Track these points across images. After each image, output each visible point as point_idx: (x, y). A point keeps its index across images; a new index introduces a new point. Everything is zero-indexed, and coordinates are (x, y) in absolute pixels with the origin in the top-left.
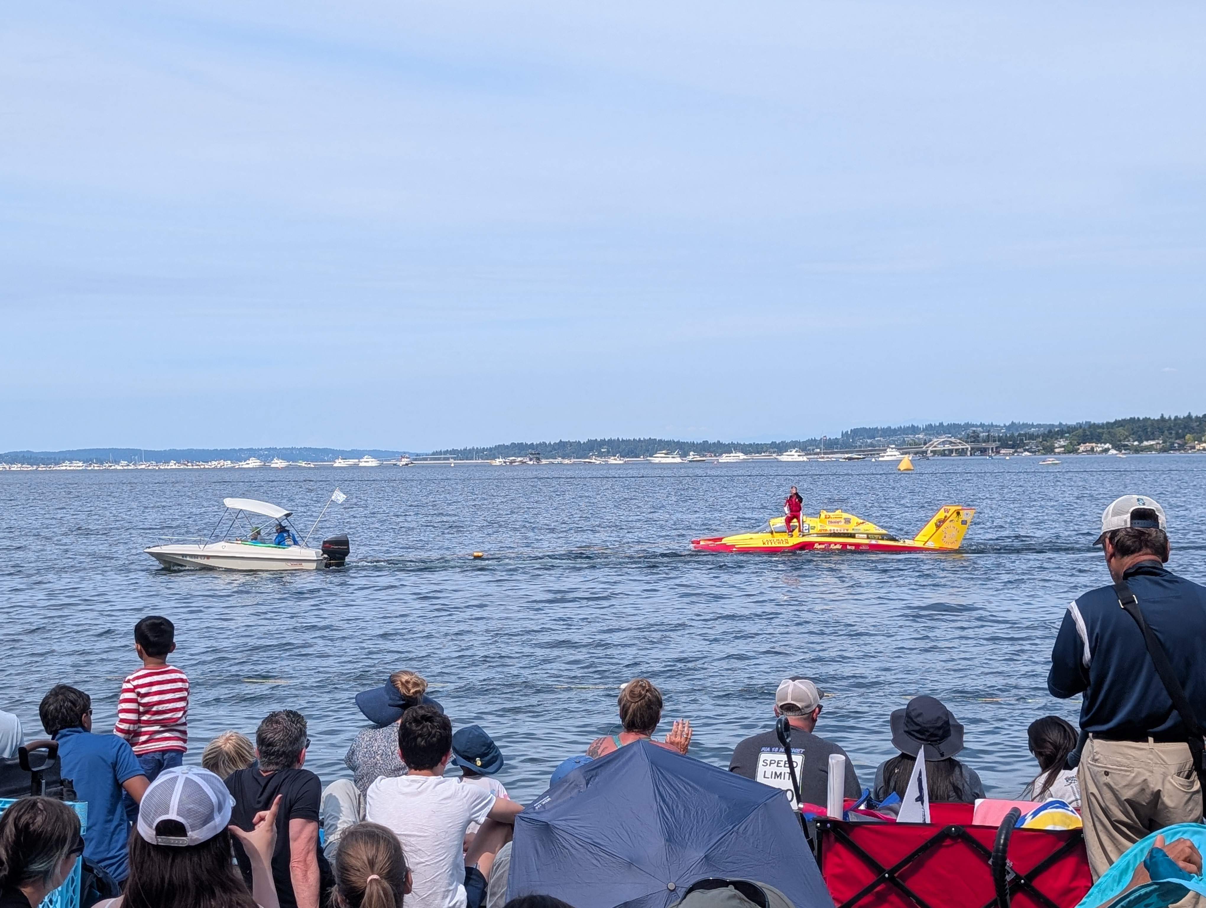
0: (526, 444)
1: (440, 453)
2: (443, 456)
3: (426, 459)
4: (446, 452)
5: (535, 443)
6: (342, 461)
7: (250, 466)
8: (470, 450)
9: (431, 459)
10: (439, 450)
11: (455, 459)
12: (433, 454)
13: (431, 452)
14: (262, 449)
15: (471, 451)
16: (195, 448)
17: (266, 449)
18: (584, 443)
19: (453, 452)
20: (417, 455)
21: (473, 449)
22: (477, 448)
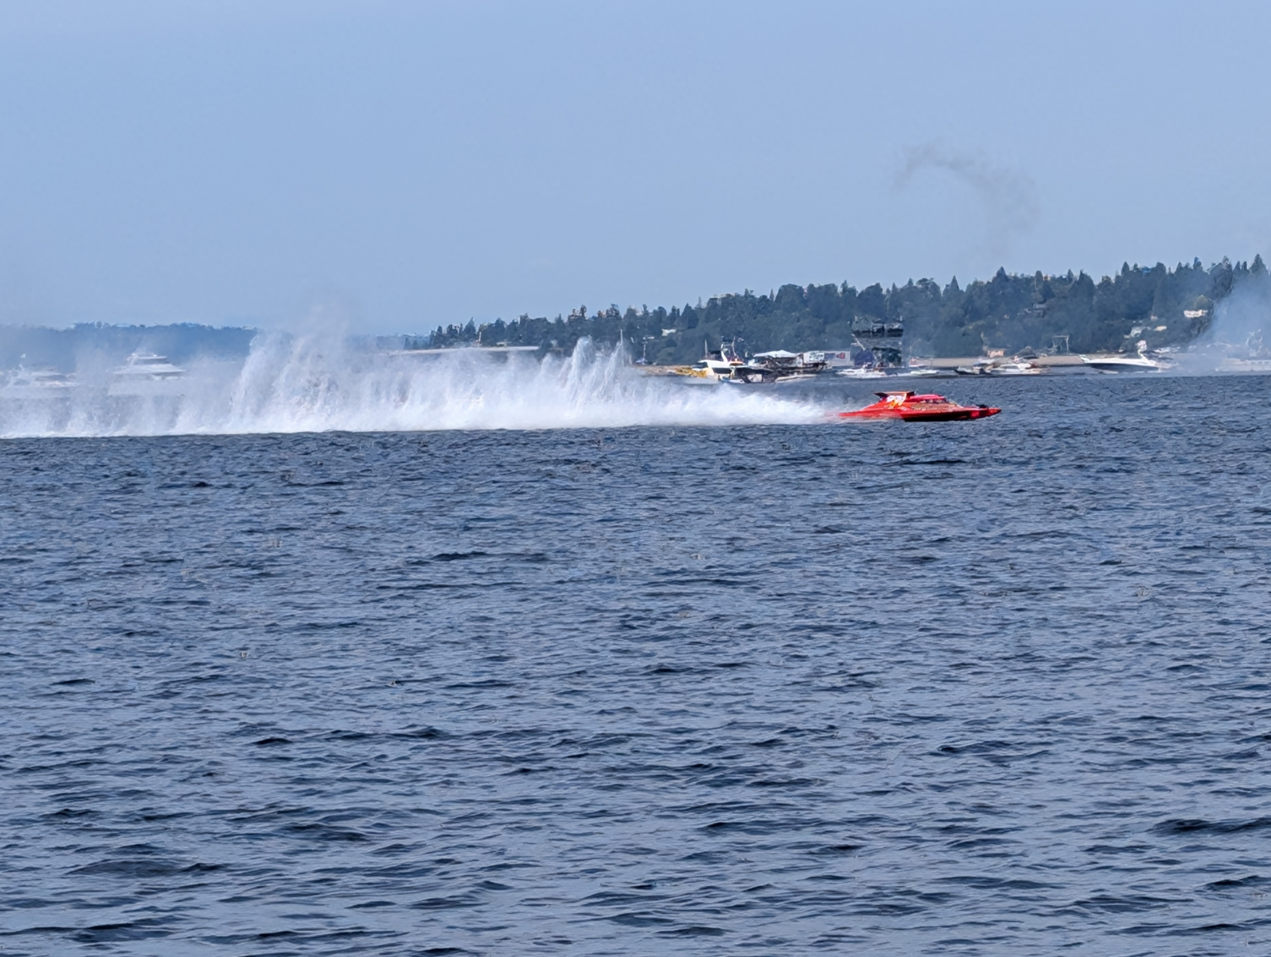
0: (849, 292)
5: (886, 287)
18: (1106, 282)
21: (614, 314)
22: (631, 312)
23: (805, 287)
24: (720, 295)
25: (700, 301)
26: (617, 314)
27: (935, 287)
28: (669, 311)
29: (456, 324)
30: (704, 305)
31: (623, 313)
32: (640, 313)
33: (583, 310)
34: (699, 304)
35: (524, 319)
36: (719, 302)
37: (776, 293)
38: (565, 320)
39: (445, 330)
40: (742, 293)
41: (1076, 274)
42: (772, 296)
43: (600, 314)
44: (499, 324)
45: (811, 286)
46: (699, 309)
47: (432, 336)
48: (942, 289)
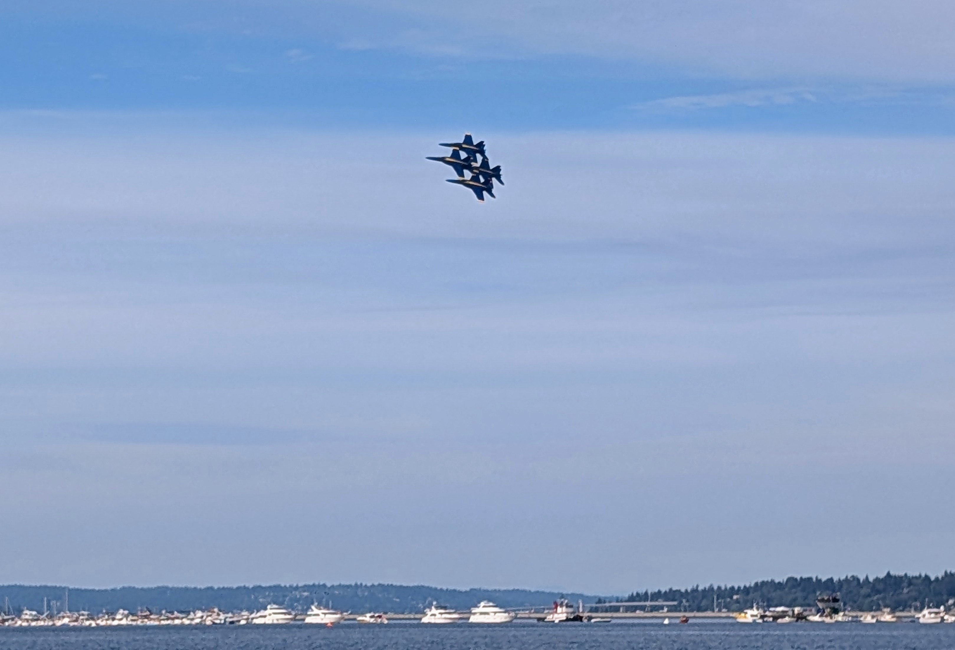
0: (819, 581)
1: (645, 597)
2: (648, 603)
3: (616, 609)
4: (657, 595)
5: (836, 579)
6: (437, 612)
7: (268, 621)
8: (704, 590)
9: (628, 609)
10: (642, 591)
11: (671, 609)
12: (632, 598)
13: (626, 595)
14: (297, 588)
15: (708, 592)
16: (170, 585)
17: (306, 588)
18: (937, 579)
19: (671, 595)
20: (600, 601)
21: (711, 589)
22: (719, 588)
23: (798, 578)
24: (760, 580)
25: (750, 583)
26: (713, 588)
27: (858, 580)
28: (736, 588)
29: (640, 592)
30: (752, 585)
31: (715, 588)
32: (723, 588)
33: (697, 586)
34: (750, 585)
35: (671, 590)
36: (759, 584)
37: (785, 580)
38: (689, 590)
39: (635, 594)
40: (770, 580)
41: (923, 575)
42: (783, 581)
43: (705, 588)
44: (659, 592)
45: (801, 578)
46: (750, 587)
47: (629, 597)
48: (861, 581)
